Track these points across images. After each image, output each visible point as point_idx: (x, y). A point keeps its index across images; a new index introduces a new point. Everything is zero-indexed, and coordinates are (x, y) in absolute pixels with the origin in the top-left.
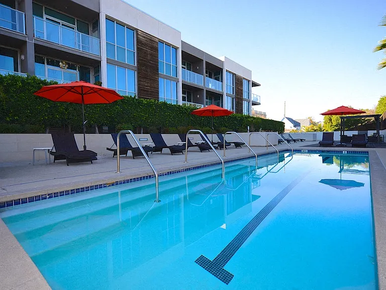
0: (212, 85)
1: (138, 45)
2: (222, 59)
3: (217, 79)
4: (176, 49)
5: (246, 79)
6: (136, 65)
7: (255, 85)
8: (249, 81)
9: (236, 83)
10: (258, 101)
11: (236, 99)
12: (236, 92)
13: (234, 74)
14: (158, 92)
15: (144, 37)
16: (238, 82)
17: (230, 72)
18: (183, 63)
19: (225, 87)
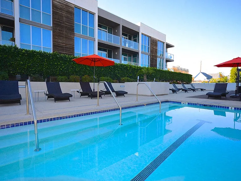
0: (129, 45)
1: (53, 9)
2: (139, 24)
3: (135, 41)
4: (92, 14)
5: (161, 42)
6: (52, 26)
7: (169, 46)
8: (163, 43)
9: (151, 43)
10: (172, 59)
11: (150, 56)
12: (151, 51)
13: (149, 37)
14: (73, 49)
15: (60, 3)
16: (153, 43)
17: (146, 35)
18: (99, 26)
19: (141, 47)
